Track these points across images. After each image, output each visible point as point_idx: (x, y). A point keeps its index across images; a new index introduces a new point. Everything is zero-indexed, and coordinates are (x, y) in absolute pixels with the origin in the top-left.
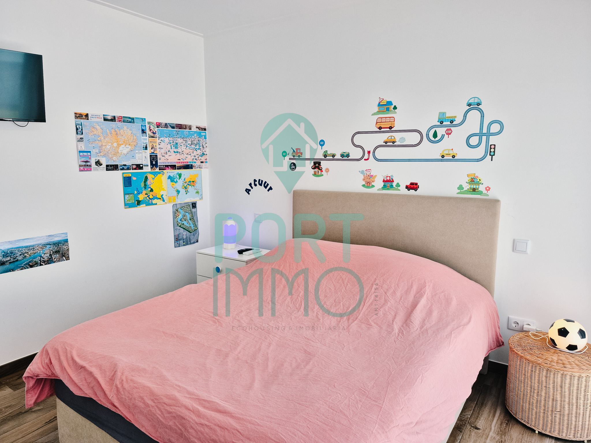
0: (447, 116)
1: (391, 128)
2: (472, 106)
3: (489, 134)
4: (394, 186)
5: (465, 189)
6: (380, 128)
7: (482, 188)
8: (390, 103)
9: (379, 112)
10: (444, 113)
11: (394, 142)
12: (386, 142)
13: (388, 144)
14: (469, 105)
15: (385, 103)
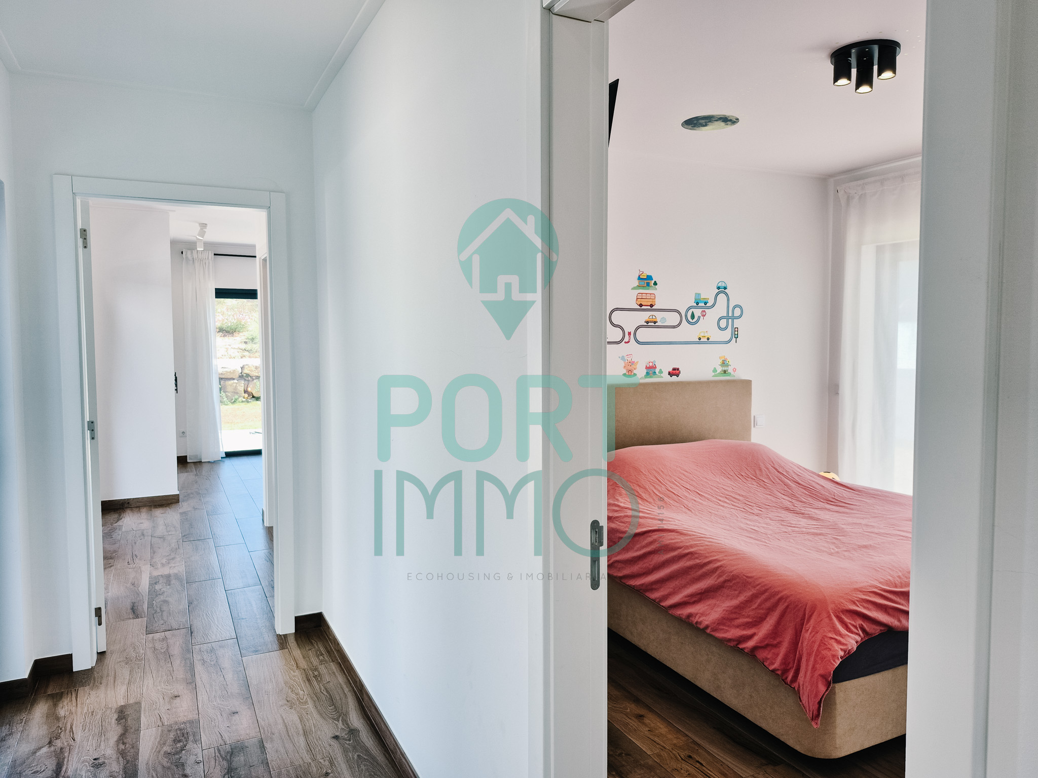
0: (702, 297)
1: (652, 306)
2: (720, 290)
3: (734, 318)
4: (657, 373)
5: (718, 371)
6: (641, 305)
7: (730, 370)
8: (649, 278)
9: (639, 287)
10: (699, 294)
11: (655, 322)
12: (647, 322)
13: (649, 324)
14: (719, 288)
15: (645, 277)
